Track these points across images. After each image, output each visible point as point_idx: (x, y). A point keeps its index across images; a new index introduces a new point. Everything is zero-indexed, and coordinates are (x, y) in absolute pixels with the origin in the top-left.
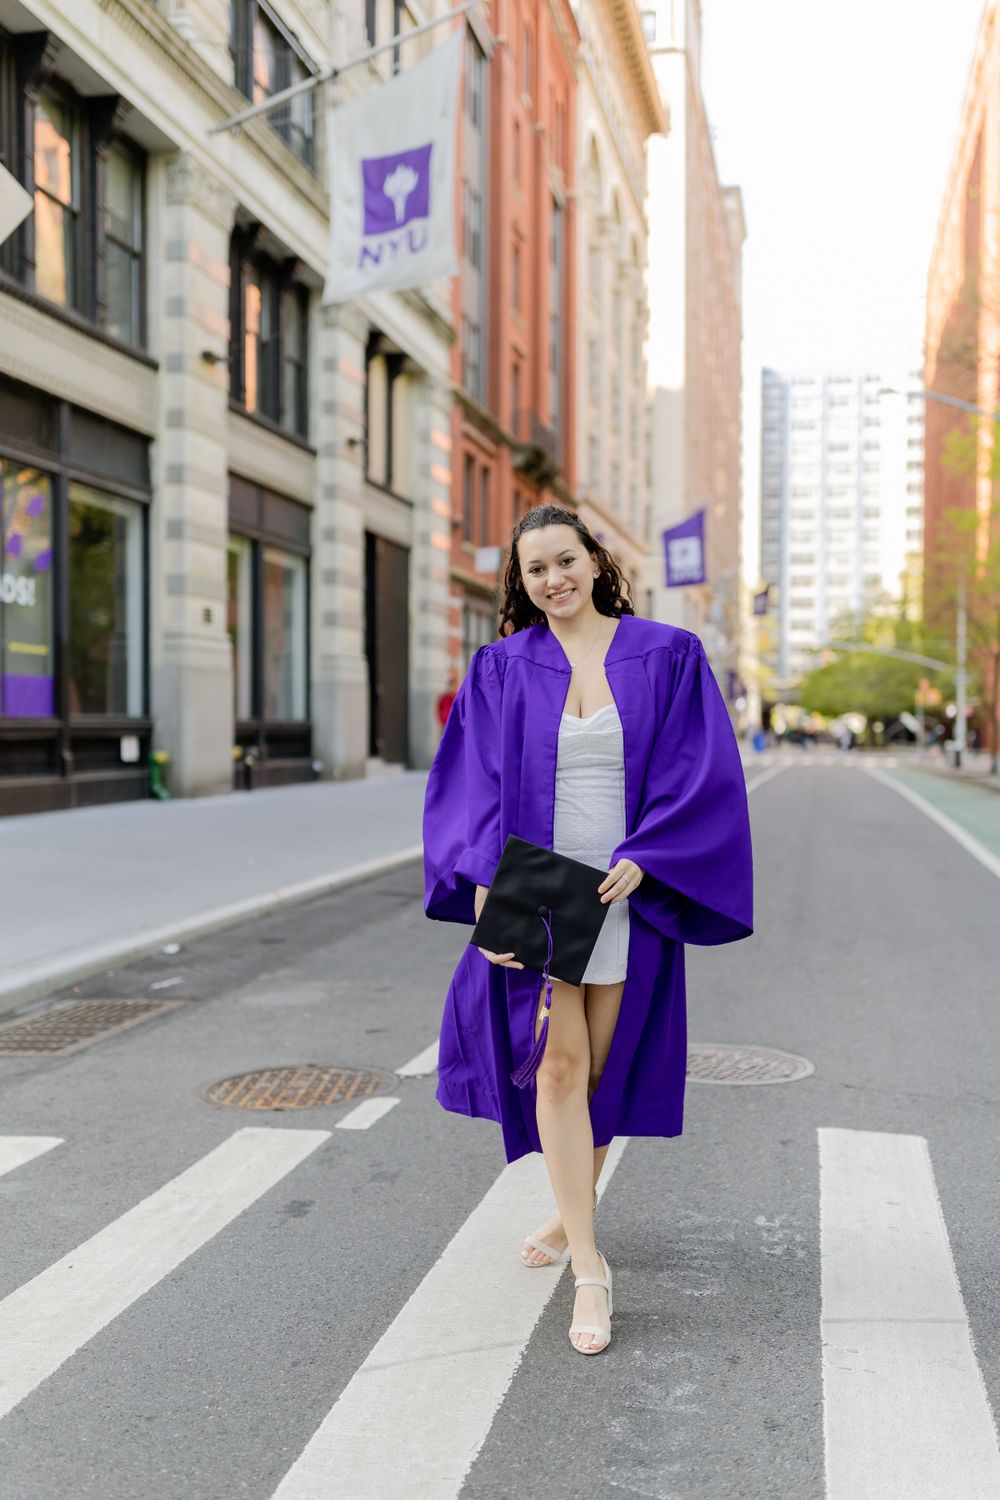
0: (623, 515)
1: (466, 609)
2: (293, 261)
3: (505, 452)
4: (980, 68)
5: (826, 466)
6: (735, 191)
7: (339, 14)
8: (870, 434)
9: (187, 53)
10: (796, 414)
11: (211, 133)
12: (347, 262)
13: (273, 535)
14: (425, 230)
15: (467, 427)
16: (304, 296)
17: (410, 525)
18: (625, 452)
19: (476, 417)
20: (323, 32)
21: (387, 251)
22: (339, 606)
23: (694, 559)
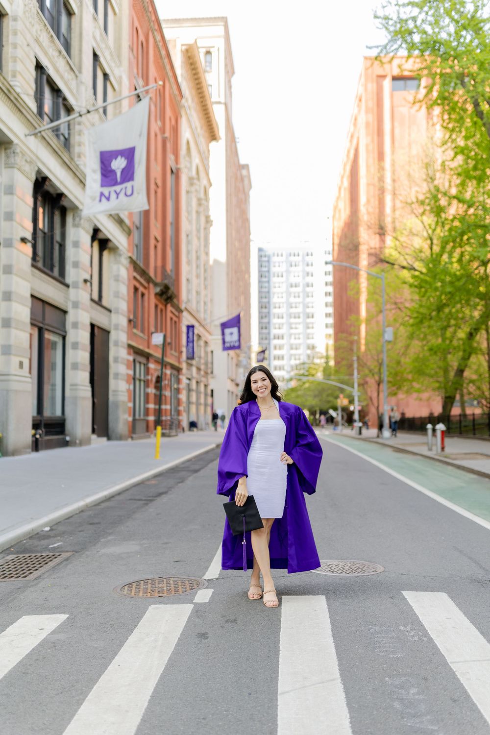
0: (201, 316)
1: (134, 361)
2: (61, 195)
3: (151, 286)
4: (356, 119)
5: (289, 294)
6: (246, 167)
7: (82, 82)
8: (309, 279)
9: (19, 99)
10: (274, 270)
11: (26, 136)
12: (93, 199)
13: (49, 325)
14: (133, 187)
15: (135, 274)
16: (64, 211)
17: (110, 320)
18: (202, 286)
19: (139, 269)
20: (75, 91)
21: (113, 196)
22: (79, 360)
23: (235, 337)
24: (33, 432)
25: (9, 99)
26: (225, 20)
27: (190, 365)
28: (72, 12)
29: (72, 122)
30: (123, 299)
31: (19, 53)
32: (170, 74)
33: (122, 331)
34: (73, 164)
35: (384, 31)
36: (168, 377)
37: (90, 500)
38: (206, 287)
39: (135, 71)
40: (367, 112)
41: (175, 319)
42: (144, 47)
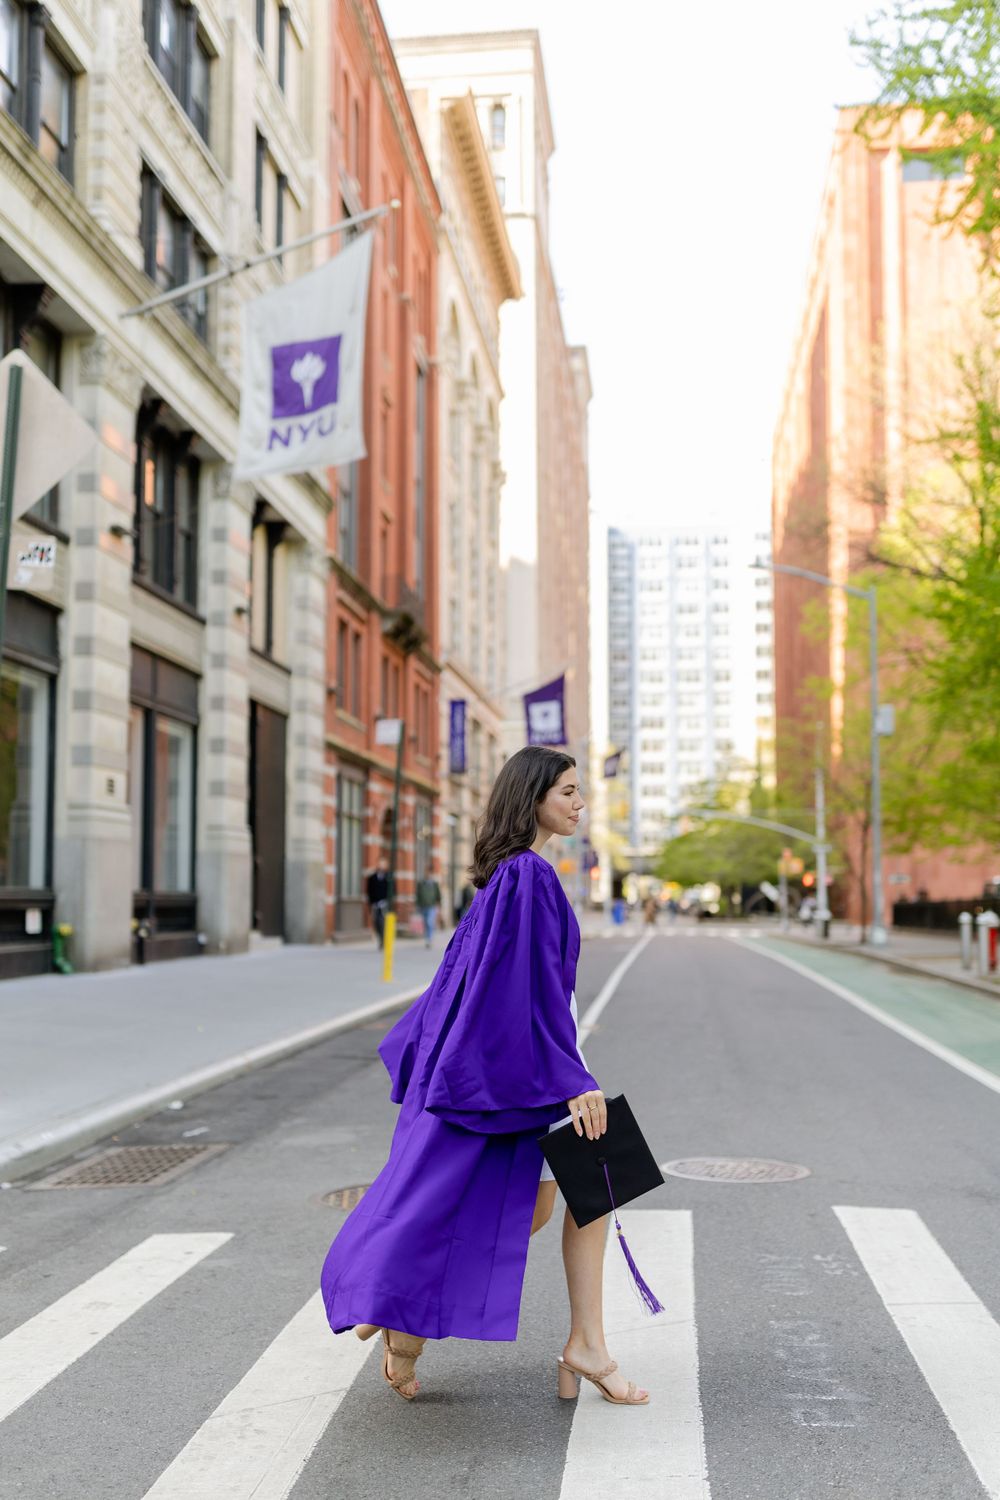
0: (482, 679)
1: (339, 778)
2: (190, 435)
3: (375, 617)
4: (822, 245)
5: (675, 629)
6: (581, 351)
7: (232, 199)
8: (719, 596)
9: (107, 245)
10: (642, 575)
11: (122, 317)
12: (257, 443)
13: (165, 704)
14: (334, 415)
15: (342, 595)
16: (195, 467)
17: (288, 692)
18: (484, 615)
19: (349, 582)
20: (217, 216)
21: (297, 435)
22: (226, 776)
23: (553, 723)
24: (133, 923)
25: (89, 244)
26: (533, 35)
27: (456, 786)
28: (212, 53)
29: (211, 290)
30: (316, 647)
31: (109, 149)
32: (415, 163)
33: (315, 713)
34: (216, 368)
35: (872, 70)
36: (410, 811)
38: (491, 618)
39: (342, 163)
40: (847, 227)
41: (425, 686)
42: (361, 114)
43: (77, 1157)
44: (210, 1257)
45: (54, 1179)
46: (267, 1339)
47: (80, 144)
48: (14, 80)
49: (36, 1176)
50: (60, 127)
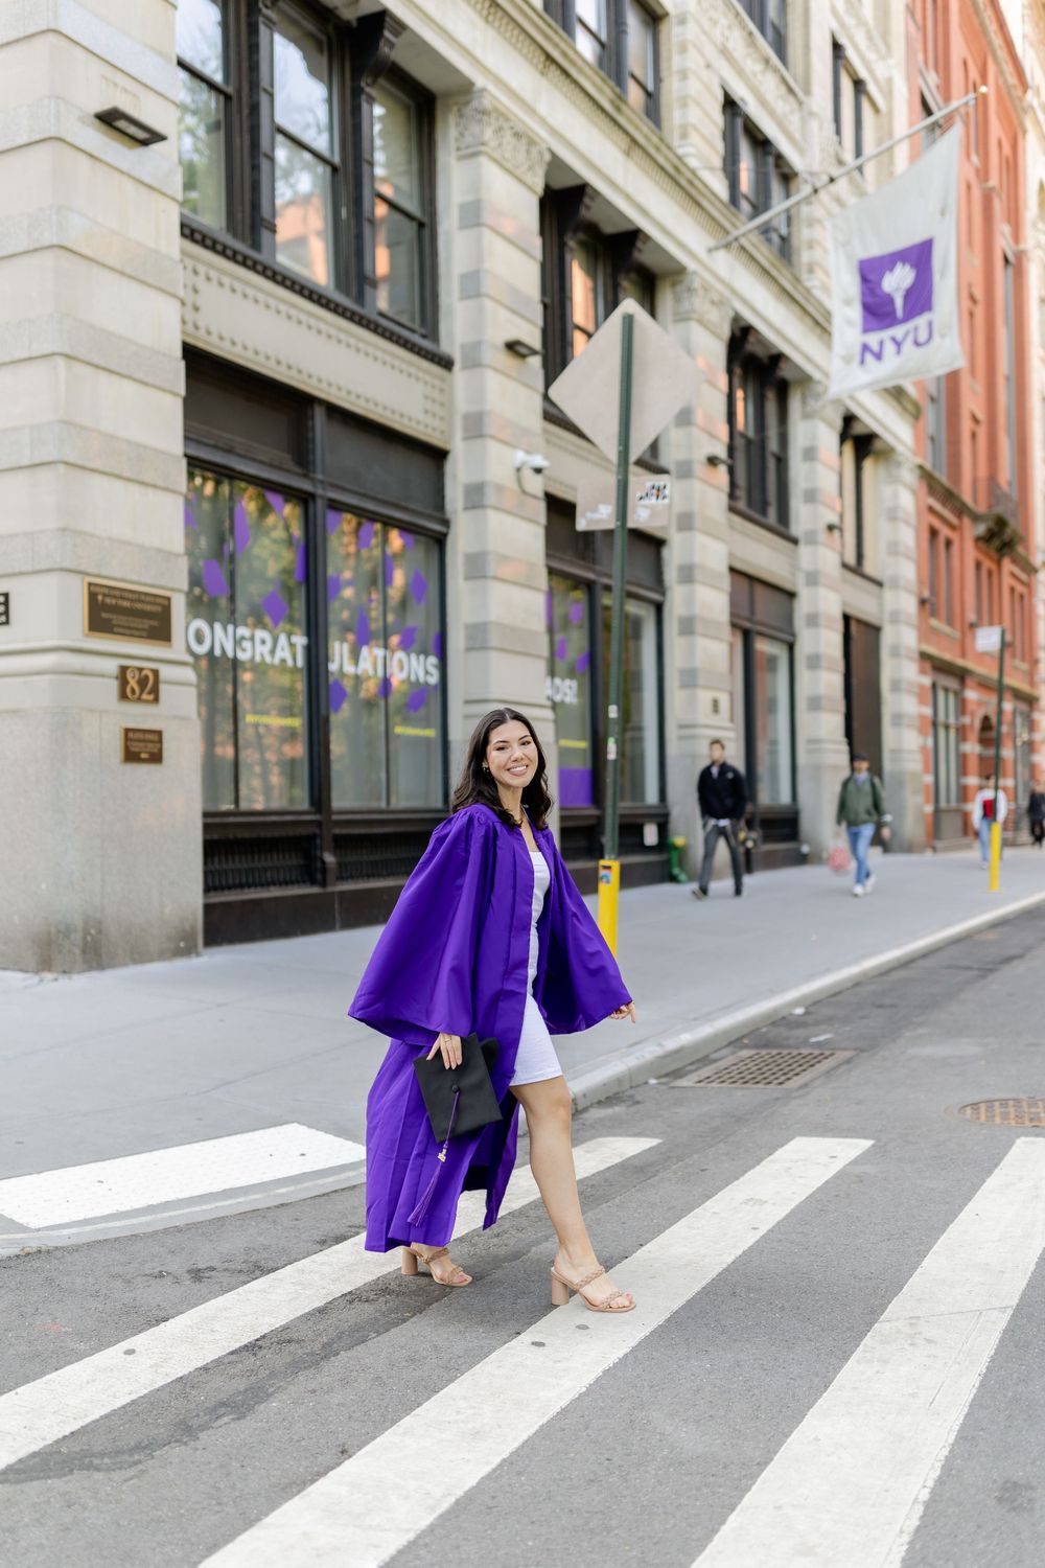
1: (934, 686)
2: (777, 358)
3: (967, 522)
7: (811, 114)
9: (694, 181)
11: (710, 250)
12: (847, 360)
13: (762, 624)
14: (930, 325)
15: (932, 502)
16: (783, 390)
17: (881, 605)
19: (940, 490)
20: (797, 135)
21: (890, 348)
22: (822, 690)
25: (678, 184)
29: (793, 212)
30: (907, 557)
31: (693, 87)
33: (908, 624)
34: (800, 288)
36: (1009, 717)
37: (870, 963)
39: (920, 57)
41: (1020, 588)
43: (713, 1056)
44: (854, 1162)
45: (694, 1077)
46: (922, 1248)
47: (665, 86)
48: (604, 37)
49: (678, 1074)
50: (646, 74)
